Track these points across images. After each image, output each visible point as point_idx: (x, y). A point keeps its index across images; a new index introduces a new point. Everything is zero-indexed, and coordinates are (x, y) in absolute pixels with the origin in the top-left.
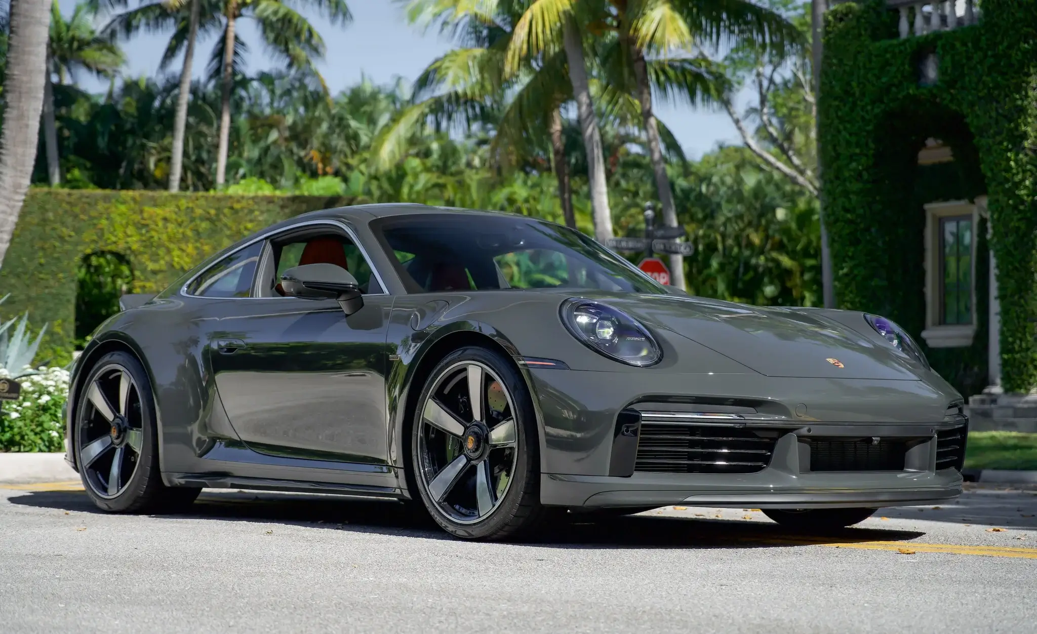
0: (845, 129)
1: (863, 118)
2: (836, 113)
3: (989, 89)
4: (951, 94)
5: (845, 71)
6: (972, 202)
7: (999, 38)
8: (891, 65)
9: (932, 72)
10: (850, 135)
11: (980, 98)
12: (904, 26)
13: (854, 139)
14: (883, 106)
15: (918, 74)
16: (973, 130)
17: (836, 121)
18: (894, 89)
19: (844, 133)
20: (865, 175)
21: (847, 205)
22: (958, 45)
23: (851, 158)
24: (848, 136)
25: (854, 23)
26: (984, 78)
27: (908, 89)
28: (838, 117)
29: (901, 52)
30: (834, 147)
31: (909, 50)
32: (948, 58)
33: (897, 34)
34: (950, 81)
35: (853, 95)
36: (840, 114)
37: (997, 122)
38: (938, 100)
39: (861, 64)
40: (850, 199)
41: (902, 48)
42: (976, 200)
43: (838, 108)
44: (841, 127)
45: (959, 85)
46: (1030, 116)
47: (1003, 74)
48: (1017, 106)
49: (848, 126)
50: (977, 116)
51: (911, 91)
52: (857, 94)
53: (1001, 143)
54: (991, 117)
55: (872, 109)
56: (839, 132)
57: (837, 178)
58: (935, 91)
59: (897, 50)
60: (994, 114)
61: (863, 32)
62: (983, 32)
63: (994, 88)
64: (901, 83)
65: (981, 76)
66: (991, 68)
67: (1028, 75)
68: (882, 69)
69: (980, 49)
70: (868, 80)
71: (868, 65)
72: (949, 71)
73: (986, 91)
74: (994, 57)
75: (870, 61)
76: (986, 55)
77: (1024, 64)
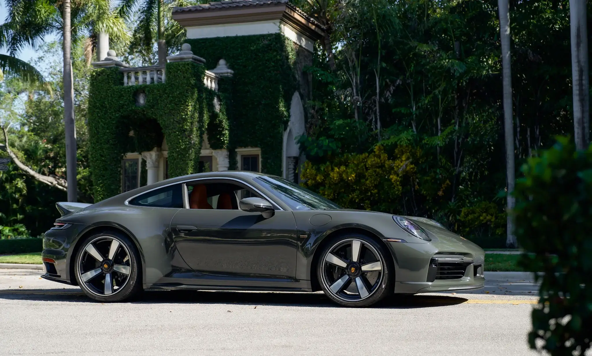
0: (101, 120)
1: (110, 118)
2: (98, 114)
3: (170, 110)
4: (152, 111)
5: (101, 97)
6: (140, 154)
7: (175, 90)
8: (124, 96)
9: (142, 101)
10: (104, 124)
11: (165, 113)
12: (125, 80)
13: (106, 126)
14: (120, 113)
15: (135, 101)
16: (162, 126)
17: (97, 118)
18: (125, 107)
19: (101, 123)
20: (111, 142)
21: (102, 153)
22: (155, 91)
23: (104, 134)
24: (103, 125)
25: (106, 77)
26: (168, 105)
27: (132, 107)
28: (98, 116)
29: (129, 91)
30: (96, 129)
31: (132, 91)
32: (151, 96)
33: (123, 84)
34: (151, 105)
35: (106, 107)
36: (99, 115)
37: (173, 123)
38: (145, 113)
39: (110, 95)
40: (103, 151)
41: (129, 90)
42: (142, 153)
43: (98, 112)
44: (100, 121)
45: (156, 107)
46: (188, 122)
47: (176, 104)
48: (182, 118)
49: (104, 120)
50: (164, 120)
51: (133, 108)
52: (108, 107)
53: (175, 132)
54: (170, 122)
55: (115, 114)
56: (99, 122)
57: (97, 142)
58: (144, 109)
59: (127, 90)
60: (172, 120)
61: (110, 81)
62: (167, 86)
63: (172, 110)
64: (128, 104)
65: (166, 105)
66: (171, 101)
67: (188, 106)
68: (120, 97)
69: (166, 94)
70: (113, 102)
71: (113, 96)
72: (151, 101)
73: (168, 111)
74: (173, 97)
75: (114, 94)
76: (169, 96)
77: (186, 101)
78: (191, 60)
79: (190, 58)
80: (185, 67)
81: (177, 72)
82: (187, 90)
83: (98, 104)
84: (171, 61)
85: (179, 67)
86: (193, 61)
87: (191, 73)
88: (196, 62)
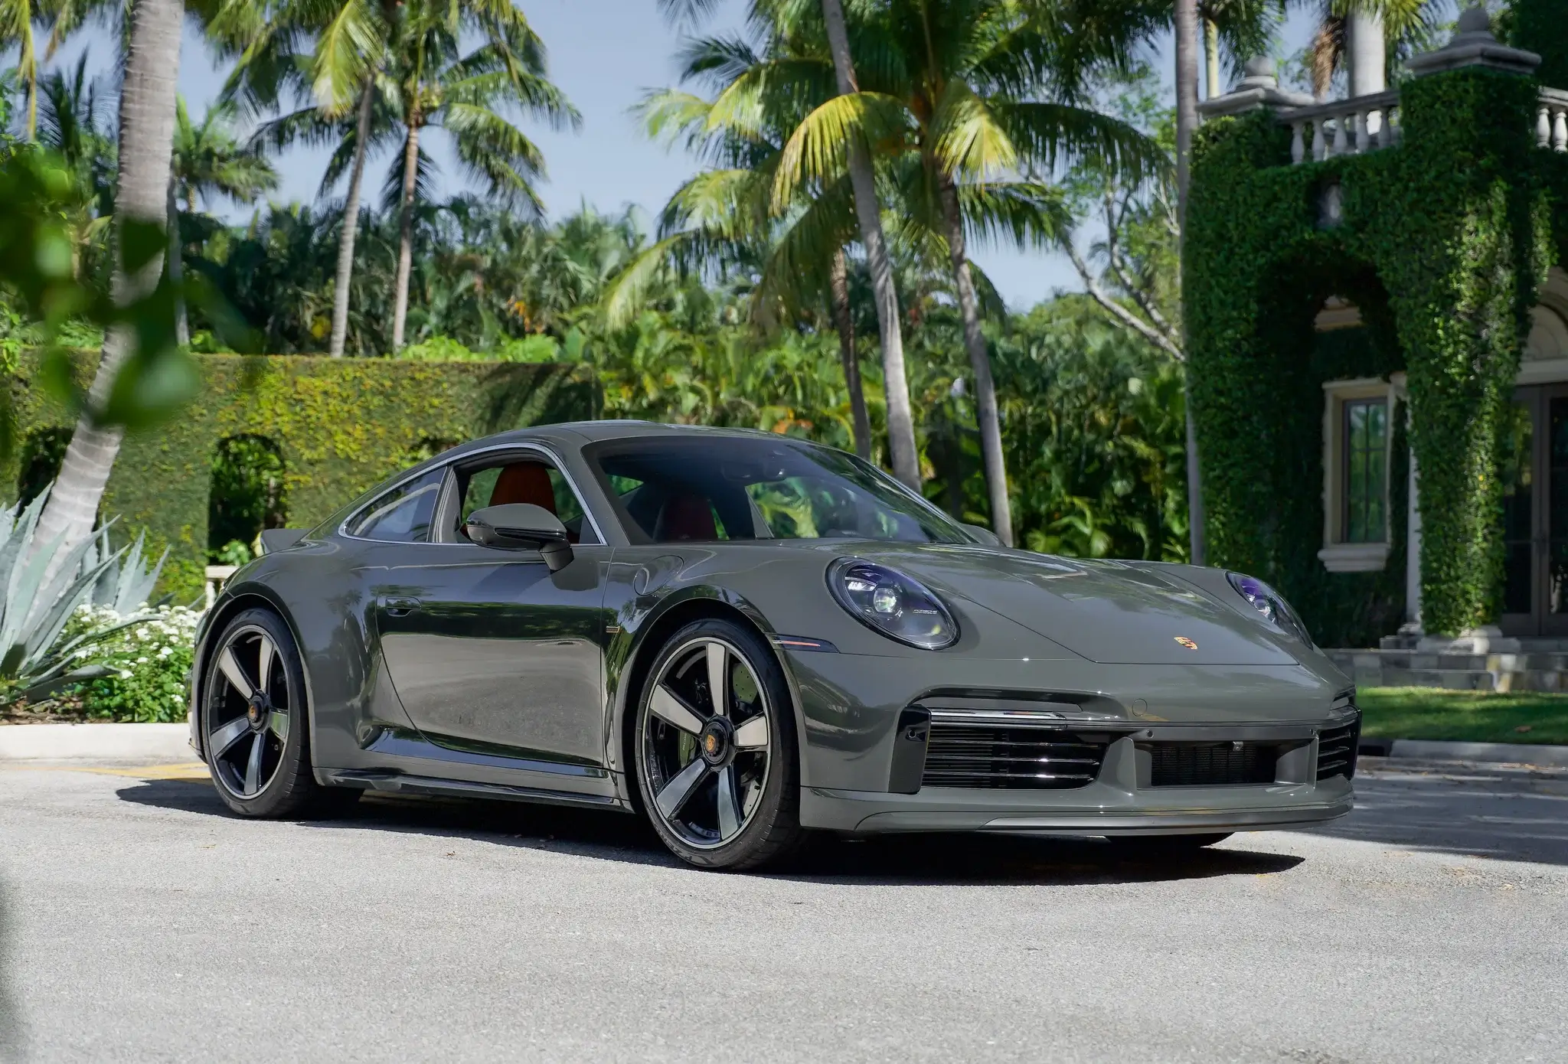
0: (1218, 282)
1: (1242, 270)
2: (1207, 262)
3: (1411, 233)
4: (1359, 239)
5: (1218, 208)
6: (1387, 380)
7: (1425, 164)
8: (1279, 200)
9: (1334, 211)
10: (1226, 293)
11: (1398, 245)
12: (1298, 148)
14: (1269, 255)
15: (1315, 212)
16: (1388, 287)
17: (1207, 275)
18: (1284, 233)
19: (1216, 290)
20: (1245, 346)
21: (1220, 385)
22: (1370, 174)
23: (1226, 324)
24: (1222, 294)
25: (1232, 144)
26: (1405, 218)
27: (1302, 231)
28: (1208, 268)
29: (1294, 183)
30: (1204, 308)
31: (1304, 180)
32: (1356, 192)
33: (1289, 159)
34: (1358, 224)
35: (1230, 240)
36: (1212, 264)
37: (1420, 277)
38: (1342, 247)
39: (1241, 199)
40: (1224, 378)
41: (1296, 178)
42: (1392, 378)
43: (1209, 257)
44: (1213, 282)
45: (1369, 228)
46: (1464, 269)
47: (1429, 214)
48: (1447, 257)
49: (1223, 281)
50: (1395, 270)
51: (1307, 236)
52: (1235, 239)
53: (1426, 305)
54: (1412, 271)
55: (1255, 259)
56: (1211, 288)
57: (1207, 349)
58: (1338, 235)
59: (1288, 180)
60: (1416, 266)
61: (1243, 156)
62: (1403, 156)
63: (1417, 232)
64: (1293, 224)
65: (1400, 216)
66: (1414, 205)
67: (1463, 215)
68: (1268, 205)
69: (1400, 179)
70: (1249, 220)
71: (1249, 200)
72: (1358, 208)
73: (1407, 236)
74: (1418, 190)
75: (1253, 195)
76: (1406, 188)
77: (1457, 199)
78: (1478, 61)
79: (1477, 56)
80: (1455, 87)
81: (1432, 106)
82: (1461, 165)
83: (1209, 232)
84: (1421, 72)
85: (1440, 88)
86: (1487, 63)
87: (1473, 106)
88: (1500, 65)
